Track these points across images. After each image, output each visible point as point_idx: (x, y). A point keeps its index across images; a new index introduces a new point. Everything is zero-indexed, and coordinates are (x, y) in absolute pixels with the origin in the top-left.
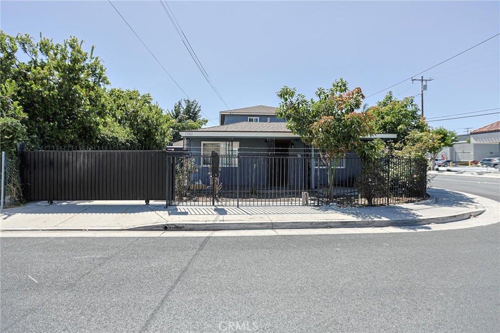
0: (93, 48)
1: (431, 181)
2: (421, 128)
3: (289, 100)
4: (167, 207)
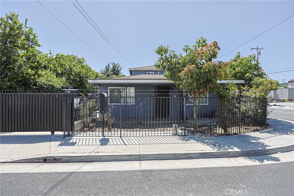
0: (26, 20)
1: (270, 114)
2: (261, 76)
3: (164, 55)
4: (64, 138)
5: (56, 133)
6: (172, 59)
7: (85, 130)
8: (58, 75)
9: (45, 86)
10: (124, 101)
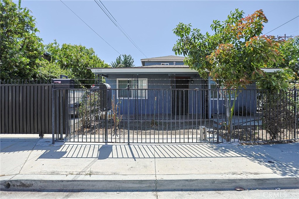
3: (185, 37)
4: (53, 143)
5: (46, 136)
6: (196, 40)
7: (85, 131)
8: (63, 66)
9: (47, 77)
10: (135, 95)
